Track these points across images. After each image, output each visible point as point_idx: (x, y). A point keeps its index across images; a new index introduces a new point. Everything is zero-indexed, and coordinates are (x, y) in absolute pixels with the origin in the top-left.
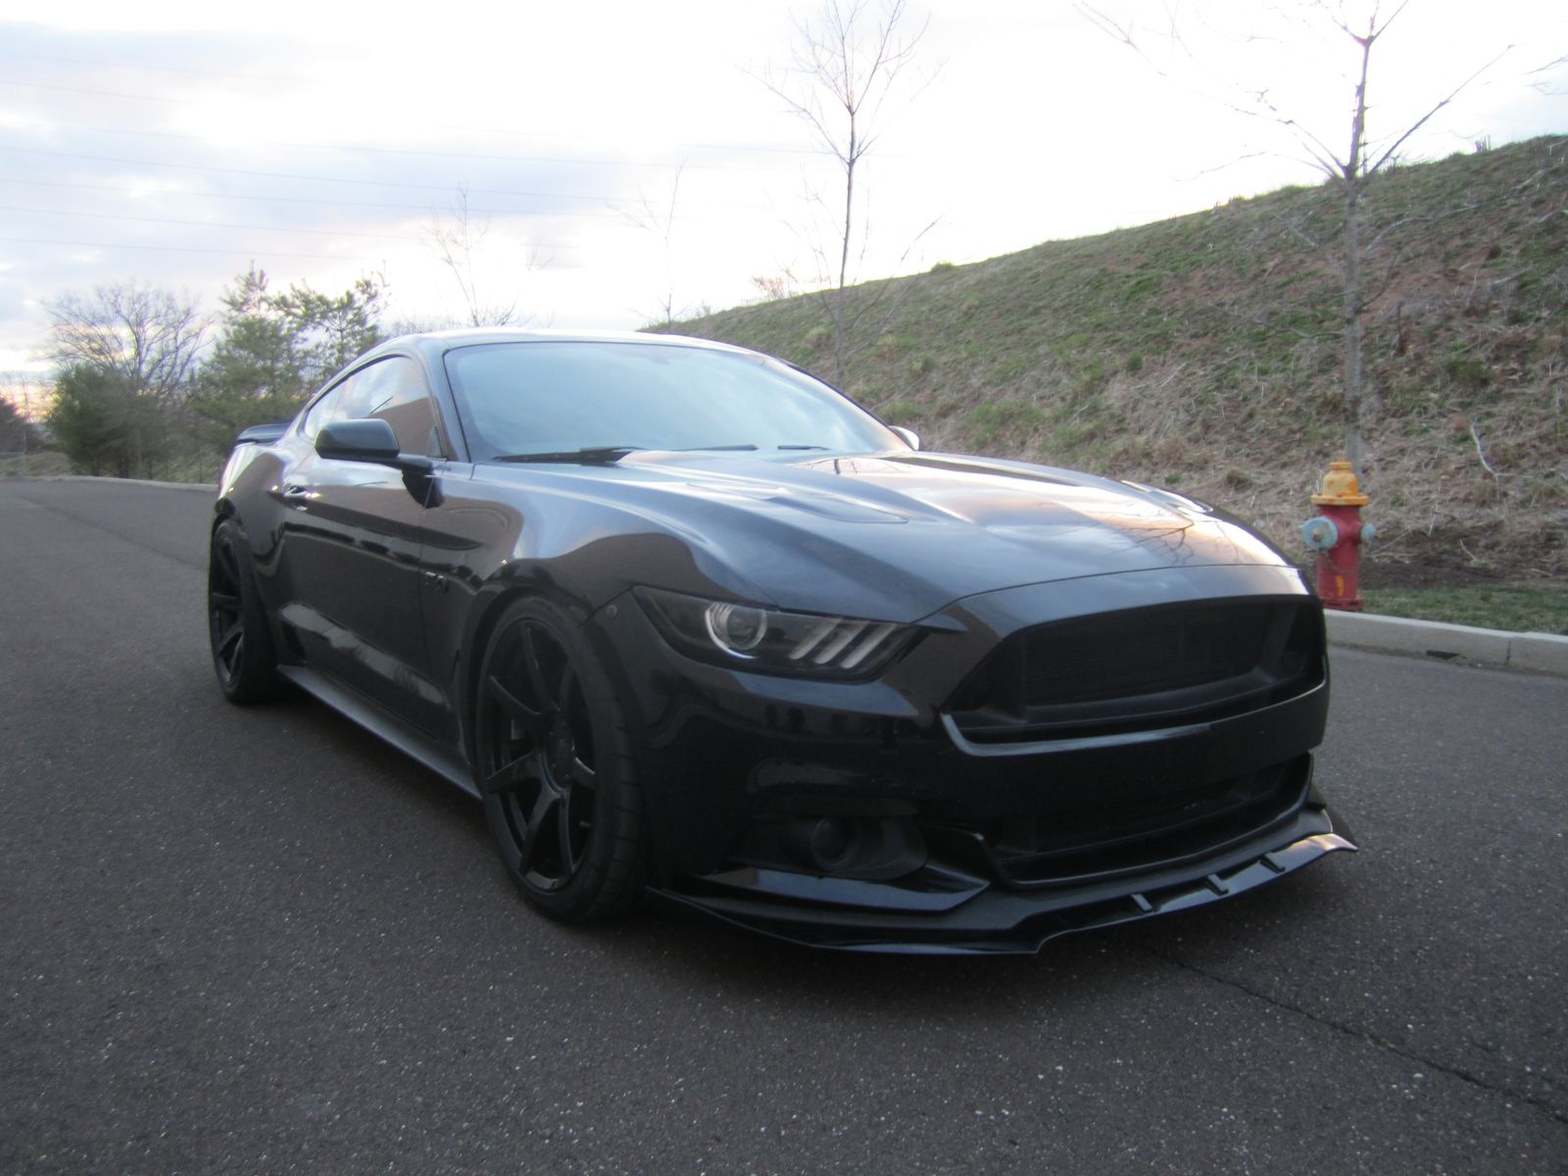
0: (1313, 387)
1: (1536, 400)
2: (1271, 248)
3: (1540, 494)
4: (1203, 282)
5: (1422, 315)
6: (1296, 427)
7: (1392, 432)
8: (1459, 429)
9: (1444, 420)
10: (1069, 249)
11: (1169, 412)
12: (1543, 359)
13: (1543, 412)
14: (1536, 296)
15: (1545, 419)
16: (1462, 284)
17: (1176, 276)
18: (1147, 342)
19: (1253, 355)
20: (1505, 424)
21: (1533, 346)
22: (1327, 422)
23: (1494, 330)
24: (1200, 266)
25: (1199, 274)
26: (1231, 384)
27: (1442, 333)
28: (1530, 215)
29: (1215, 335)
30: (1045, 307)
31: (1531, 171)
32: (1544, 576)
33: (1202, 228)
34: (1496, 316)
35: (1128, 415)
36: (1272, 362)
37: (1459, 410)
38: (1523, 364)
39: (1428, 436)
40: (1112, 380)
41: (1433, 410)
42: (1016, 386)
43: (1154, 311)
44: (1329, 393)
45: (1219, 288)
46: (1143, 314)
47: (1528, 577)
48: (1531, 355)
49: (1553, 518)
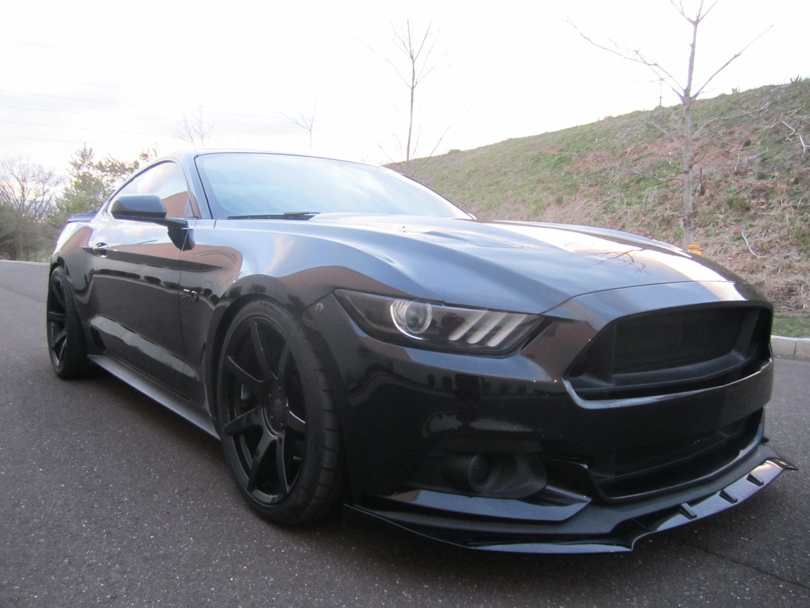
0: (656, 212)
1: (776, 219)
2: (629, 141)
3: (783, 266)
4: (594, 158)
5: (712, 175)
7: (699, 235)
8: (734, 234)
9: (727, 229)
10: (521, 142)
12: (777, 197)
13: (780, 224)
14: (772, 165)
15: (782, 228)
16: (732, 159)
17: (579, 156)
18: (565, 189)
19: (623, 195)
20: (760, 230)
21: (772, 190)
22: (665, 230)
23: (751, 182)
24: (592, 150)
25: (592, 154)
26: (612, 210)
27: (723, 184)
28: (764, 124)
29: (602, 185)
30: (510, 171)
31: (763, 103)
32: (791, 310)
33: (591, 131)
34: (751, 175)
36: (633, 199)
37: (734, 223)
38: (767, 200)
39: (719, 237)
40: (548, 208)
41: (721, 224)
42: (497, 211)
43: (568, 173)
44: (665, 215)
45: (602, 161)
46: (563, 175)
48: (771, 195)
49: (792, 279)
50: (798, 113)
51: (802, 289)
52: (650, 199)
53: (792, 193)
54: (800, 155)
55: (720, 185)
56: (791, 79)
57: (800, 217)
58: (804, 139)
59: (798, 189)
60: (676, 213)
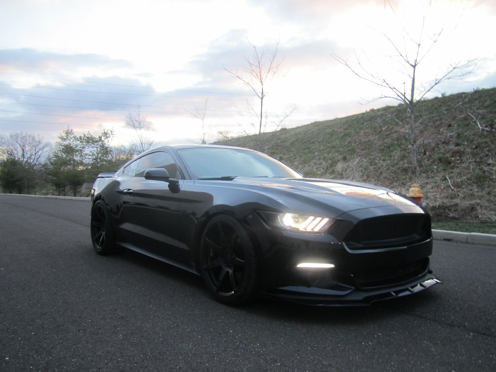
0: (399, 165)
1: (465, 168)
2: (384, 124)
3: (469, 195)
4: (364, 134)
5: (430, 143)
6: (395, 176)
7: (424, 178)
8: (442, 177)
9: (439, 174)
10: (322, 124)
11: (356, 172)
12: (466, 156)
13: (467, 171)
14: (463, 138)
15: (468, 173)
16: (441, 135)
17: (356, 132)
18: (348, 152)
19: (380, 155)
20: (457, 175)
21: (463, 153)
22: (404, 175)
23: (451, 148)
24: (363, 129)
25: (362, 131)
26: (375, 164)
27: (436, 149)
28: (459, 115)
29: (369, 149)
30: (316, 141)
31: (458, 102)
32: (472, 219)
33: (362, 118)
34: (452, 144)
35: (344, 173)
36: (386, 157)
37: (443, 171)
38: (460, 158)
39: (434, 179)
40: (338, 163)
41: (435, 171)
42: (309, 164)
43: (350, 142)
44: (404, 166)
45: (369, 135)
46: (346, 143)
47: (467, 219)
48: (463, 155)
49: (473, 202)
50: (478, 109)
51: (479, 207)
52: (396, 158)
53: (474, 154)
54: (478, 133)
55: (434, 150)
56: (474, 89)
57: (478, 167)
58: (480, 124)
59: (477, 152)
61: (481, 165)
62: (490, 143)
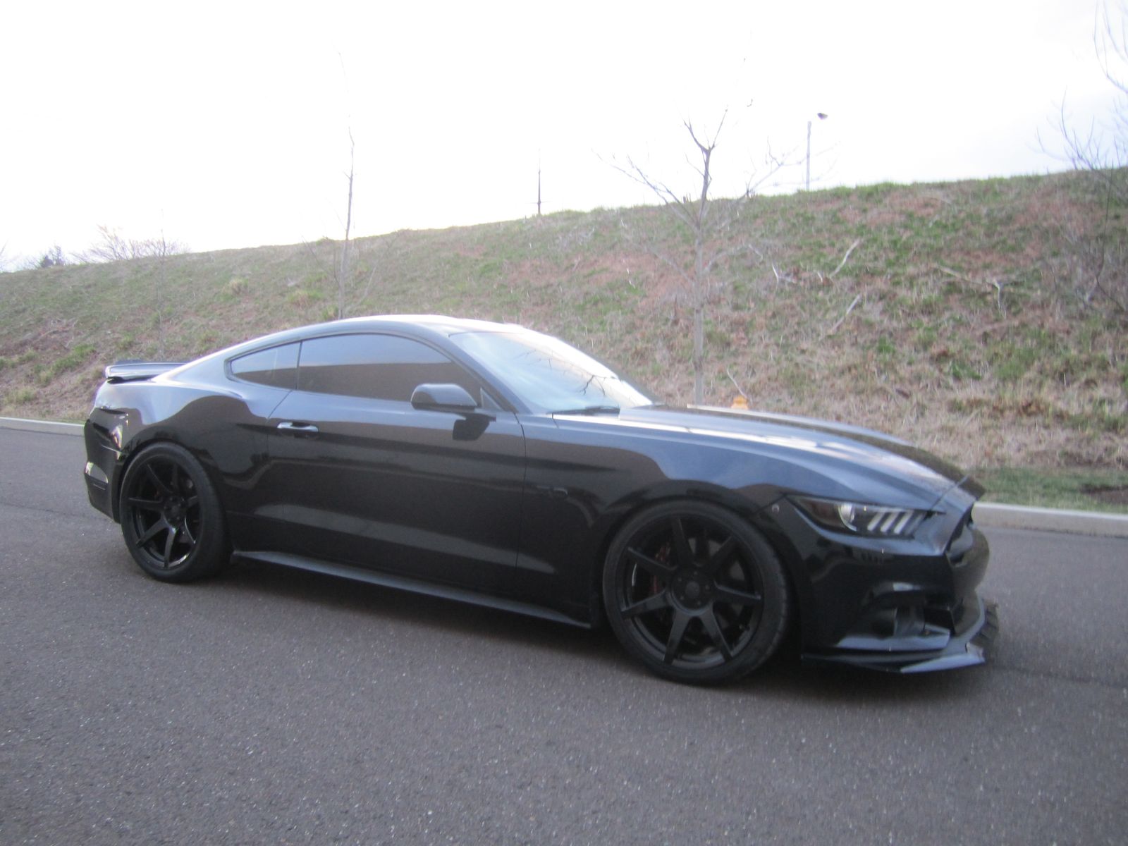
0: (625, 342)
1: (760, 356)
2: (574, 251)
4: (532, 269)
5: (683, 301)
7: (681, 372)
8: (720, 372)
9: (711, 366)
12: (757, 332)
13: (766, 363)
14: (745, 295)
15: (768, 368)
17: (511, 263)
19: (579, 319)
20: (746, 369)
21: (751, 324)
22: (639, 365)
23: (726, 313)
24: (527, 258)
25: (528, 263)
29: (550, 304)
30: (419, 277)
31: (722, 219)
33: (521, 232)
34: (725, 305)
36: (594, 325)
37: (717, 360)
38: (747, 334)
43: (502, 286)
44: (639, 347)
45: (545, 273)
46: (495, 287)
48: (750, 330)
50: (763, 236)
52: (616, 327)
53: (771, 329)
57: (784, 356)
58: (775, 268)
59: (776, 323)
60: (650, 345)
61: (789, 353)
62: (798, 308)
